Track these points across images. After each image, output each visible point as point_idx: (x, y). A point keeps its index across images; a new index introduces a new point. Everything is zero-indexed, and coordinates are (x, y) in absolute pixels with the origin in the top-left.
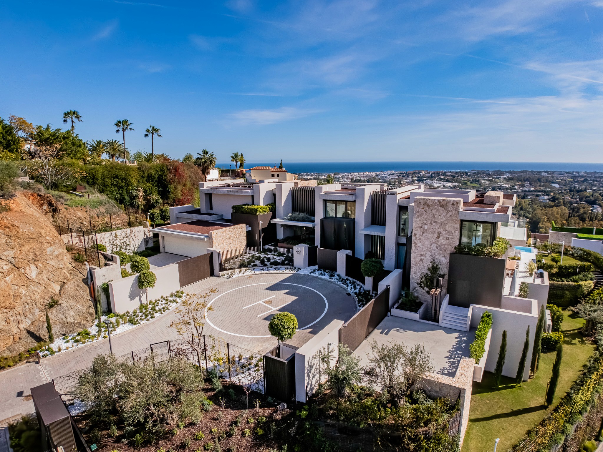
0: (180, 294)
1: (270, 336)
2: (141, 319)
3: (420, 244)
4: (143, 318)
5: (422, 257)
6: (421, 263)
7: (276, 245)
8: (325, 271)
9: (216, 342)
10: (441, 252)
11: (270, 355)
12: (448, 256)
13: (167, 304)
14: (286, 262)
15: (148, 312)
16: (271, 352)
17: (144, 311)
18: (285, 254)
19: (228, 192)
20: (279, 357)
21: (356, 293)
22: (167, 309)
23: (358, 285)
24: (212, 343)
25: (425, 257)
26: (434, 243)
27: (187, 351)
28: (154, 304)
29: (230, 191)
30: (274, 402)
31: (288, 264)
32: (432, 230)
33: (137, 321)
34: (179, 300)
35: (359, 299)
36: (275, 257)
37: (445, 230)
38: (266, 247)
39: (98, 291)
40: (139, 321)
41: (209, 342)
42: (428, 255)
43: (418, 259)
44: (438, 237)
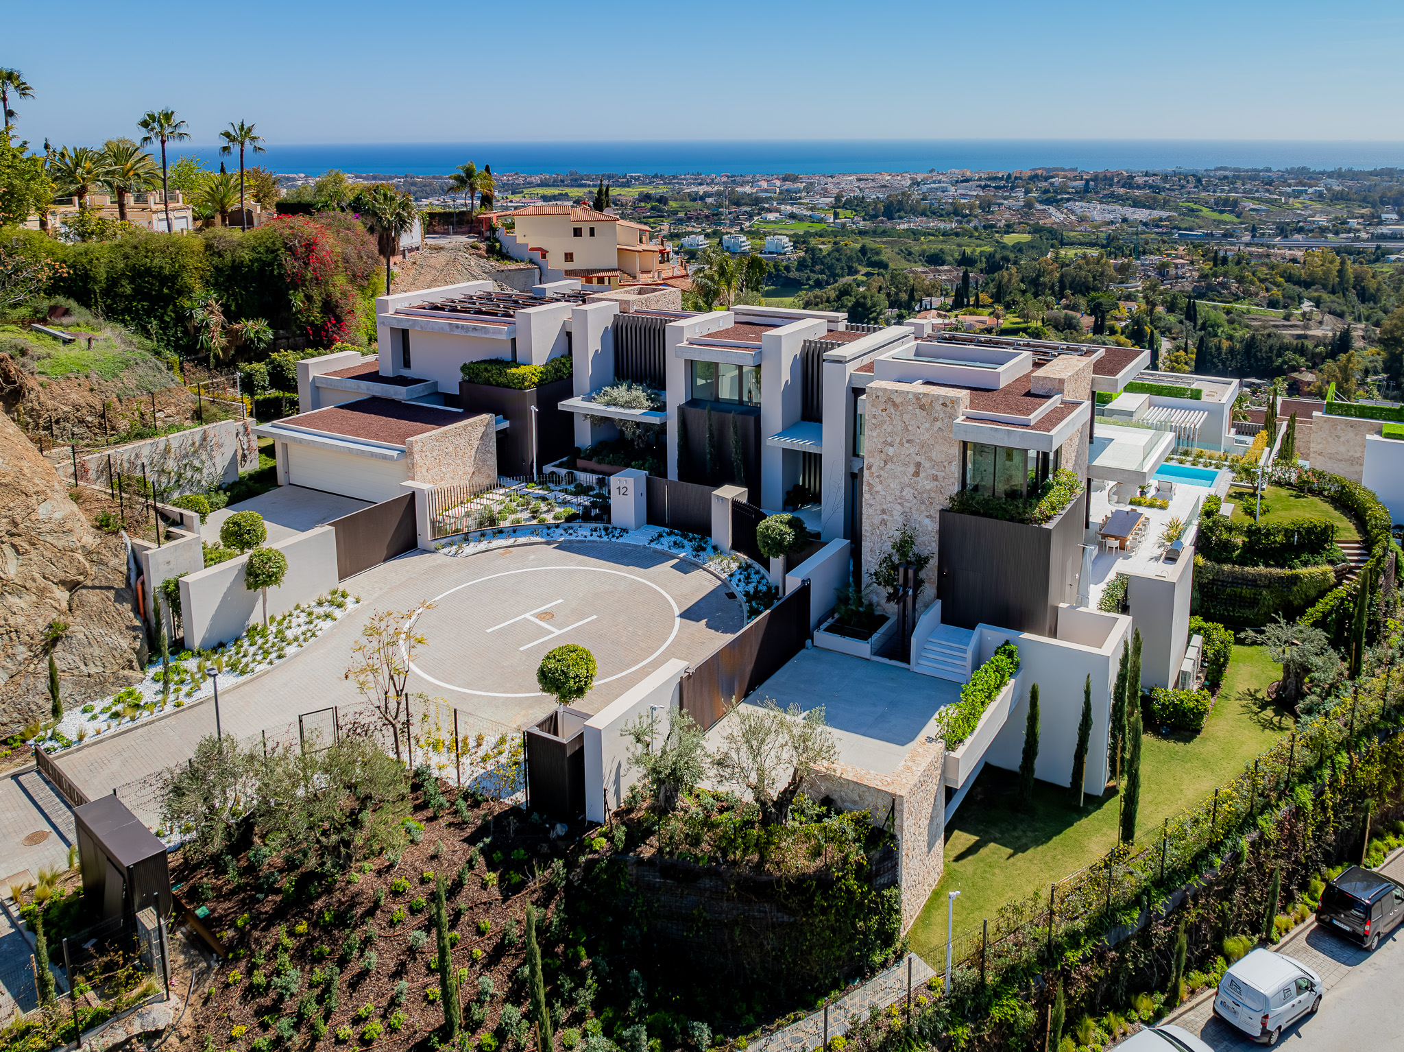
0: (340, 599)
1: (539, 694)
2: (254, 661)
3: (879, 488)
4: (259, 658)
5: (885, 517)
6: (883, 528)
7: (572, 465)
8: (685, 537)
9: (432, 708)
10: (923, 507)
11: (537, 731)
12: (938, 516)
13: (310, 622)
14: (595, 512)
15: (269, 644)
16: (540, 726)
17: (260, 641)
18: (592, 489)
19: (451, 330)
20: (556, 733)
21: (747, 594)
22: (314, 635)
23: (757, 572)
24: (423, 710)
25: (892, 515)
26: (909, 485)
27: (372, 727)
28: (280, 624)
29: (457, 326)
30: (545, 822)
31: (598, 519)
32: (902, 457)
33: (247, 665)
34: (338, 613)
35: (751, 607)
36: (569, 498)
37: (930, 459)
38: (548, 469)
39: (155, 600)
40: (252, 666)
41: (416, 708)
42: (897, 510)
43: (877, 521)
44: (917, 474)
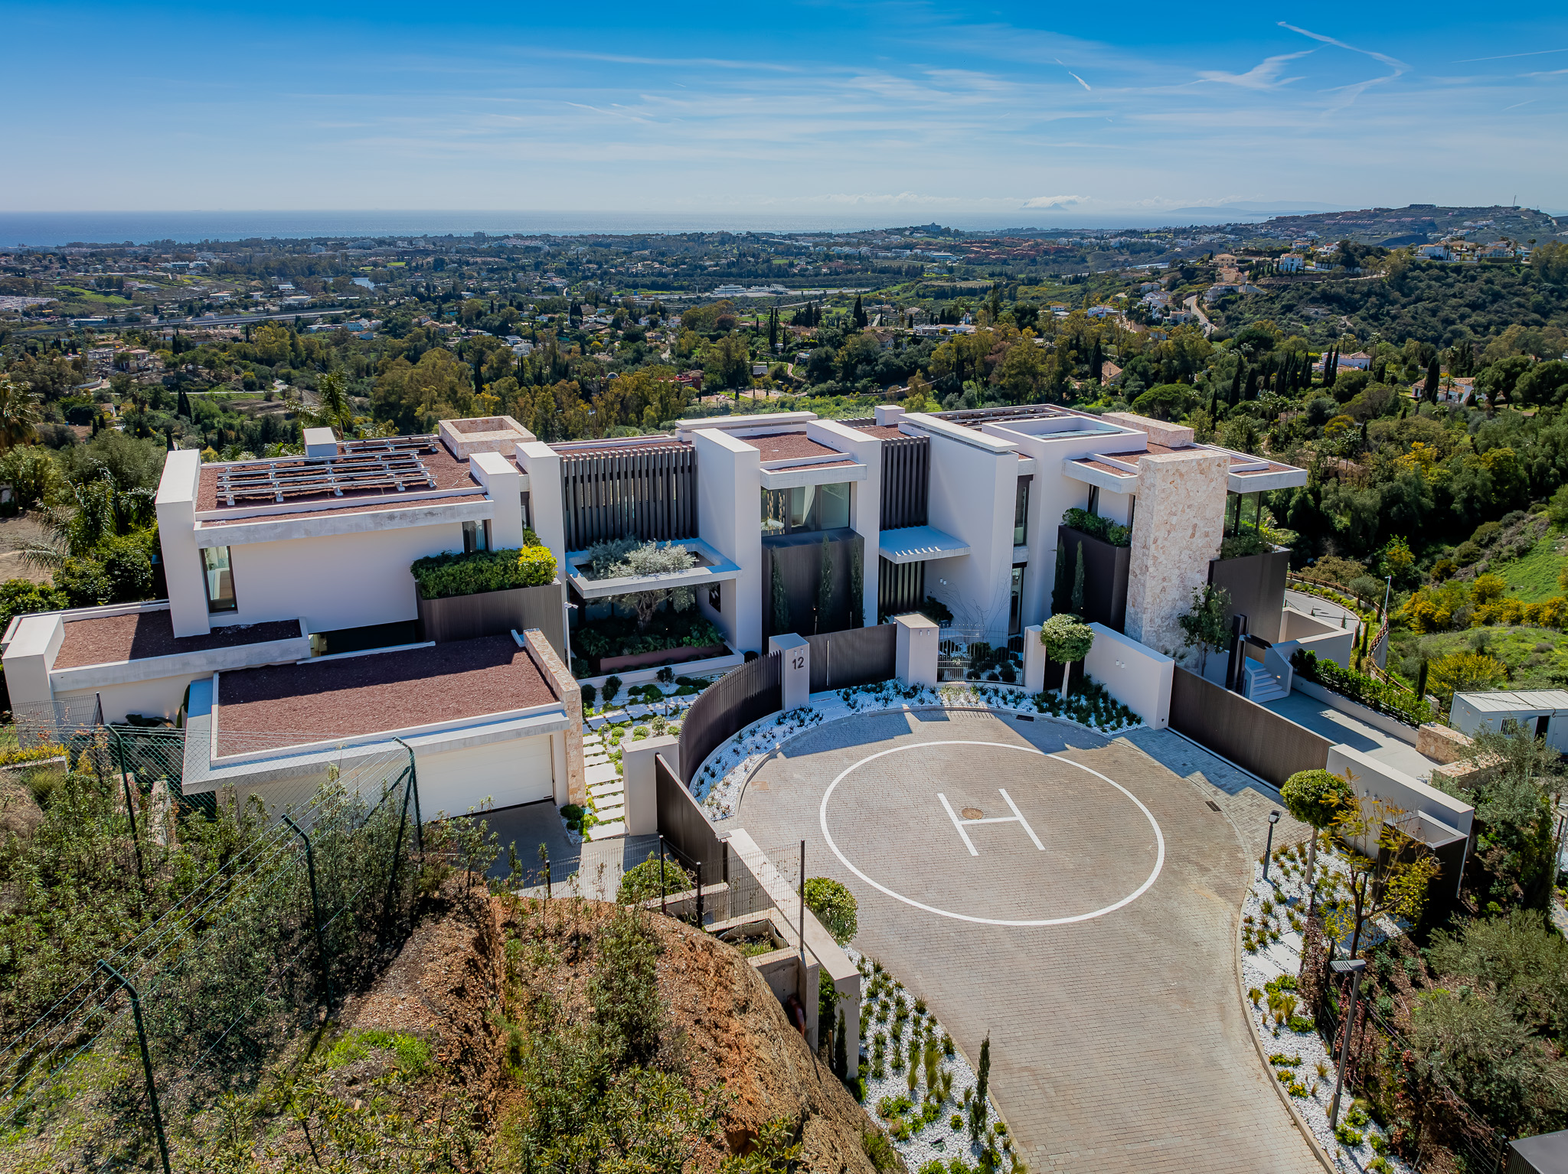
7: (595, 669)
10: (1196, 563)
12: (1207, 568)
21: (1037, 710)
25: (1170, 581)
26: (1187, 548)
29: (392, 517)
32: (1183, 523)
37: (1204, 518)
42: (1175, 575)
44: (1193, 535)
